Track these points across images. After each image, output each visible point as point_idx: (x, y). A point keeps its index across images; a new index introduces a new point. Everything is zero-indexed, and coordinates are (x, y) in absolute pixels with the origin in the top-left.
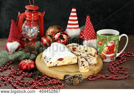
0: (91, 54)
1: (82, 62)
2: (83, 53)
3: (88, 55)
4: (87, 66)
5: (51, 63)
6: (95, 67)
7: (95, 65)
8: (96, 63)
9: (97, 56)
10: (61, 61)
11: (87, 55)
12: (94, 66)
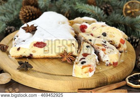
0: (112, 43)
1: (85, 55)
2: (98, 37)
3: (105, 42)
4: (90, 66)
5: (19, 49)
6: (112, 69)
7: (115, 64)
8: (115, 61)
9: (124, 47)
10: (41, 47)
11: (103, 43)
12: (112, 67)
